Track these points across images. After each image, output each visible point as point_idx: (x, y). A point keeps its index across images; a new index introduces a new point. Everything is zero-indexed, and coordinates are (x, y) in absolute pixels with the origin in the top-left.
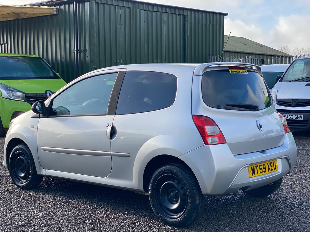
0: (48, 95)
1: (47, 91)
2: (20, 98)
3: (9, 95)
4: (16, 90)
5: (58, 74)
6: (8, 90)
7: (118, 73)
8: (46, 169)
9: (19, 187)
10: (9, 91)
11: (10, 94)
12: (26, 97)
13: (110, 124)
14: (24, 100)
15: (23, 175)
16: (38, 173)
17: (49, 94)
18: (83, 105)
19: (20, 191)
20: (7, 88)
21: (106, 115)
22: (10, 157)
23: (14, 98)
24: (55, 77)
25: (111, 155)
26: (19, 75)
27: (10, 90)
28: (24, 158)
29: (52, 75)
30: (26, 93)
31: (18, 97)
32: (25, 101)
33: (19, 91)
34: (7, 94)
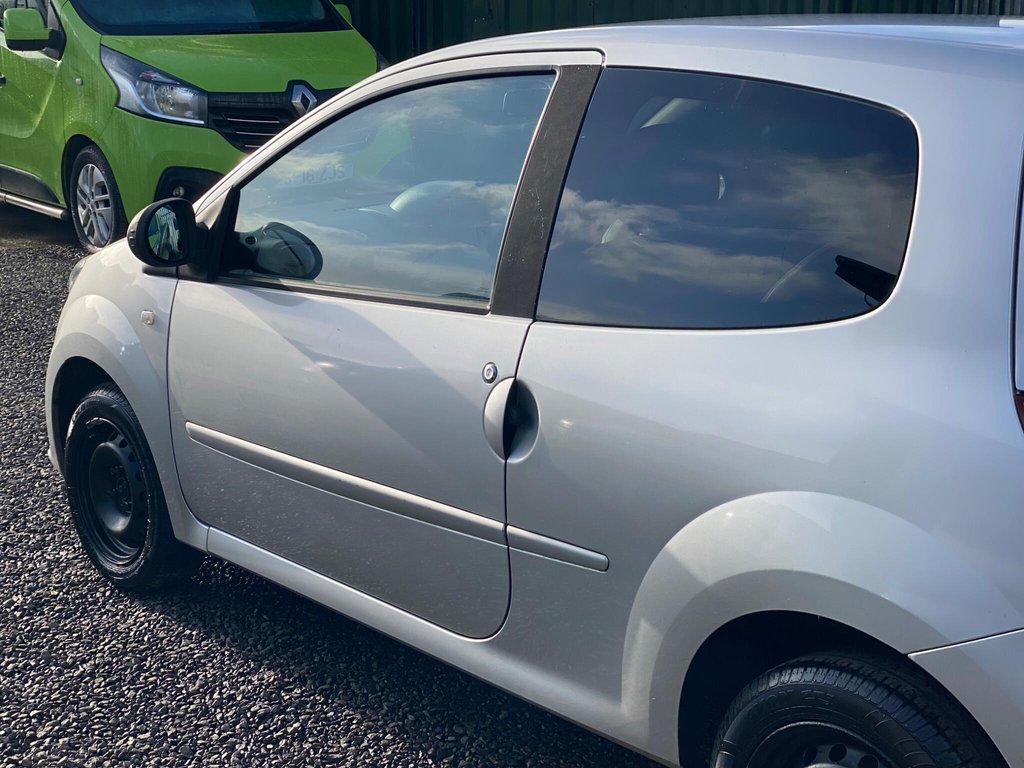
0: (297, 101)
1: (292, 84)
2: (188, 113)
3: (146, 101)
4: (171, 81)
5: (342, 10)
6: (144, 80)
7: (553, 72)
8: (210, 526)
9: (107, 574)
10: (145, 84)
11: (149, 96)
12: (209, 107)
13: (506, 368)
14: (202, 122)
15: (120, 524)
16: (178, 535)
17: (300, 97)
18: (396, 205)
19: (110, 597)
20: (138, 71)
21: (483, 312)
22: (69, 435)
23: (164, 113)
24: (333, 23)
25: (506, 537)
26: (191, 13)
27: (148, 80)
28: (122, 452)
29: (319, 13)
30: (210, 95)
31: (183, 107)
32: (207, 126)
33: (184, 84)
34: (140, 94)
